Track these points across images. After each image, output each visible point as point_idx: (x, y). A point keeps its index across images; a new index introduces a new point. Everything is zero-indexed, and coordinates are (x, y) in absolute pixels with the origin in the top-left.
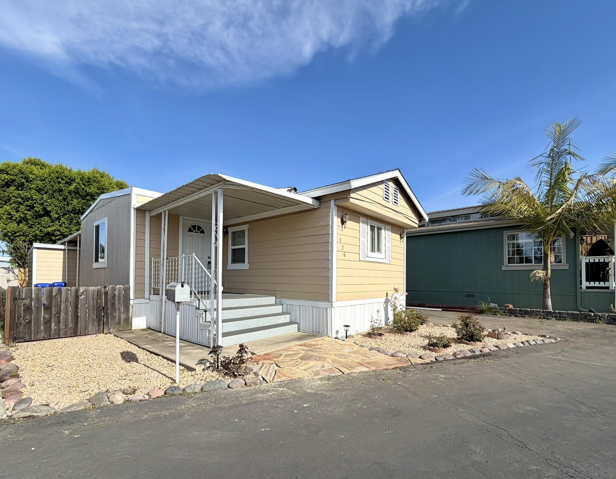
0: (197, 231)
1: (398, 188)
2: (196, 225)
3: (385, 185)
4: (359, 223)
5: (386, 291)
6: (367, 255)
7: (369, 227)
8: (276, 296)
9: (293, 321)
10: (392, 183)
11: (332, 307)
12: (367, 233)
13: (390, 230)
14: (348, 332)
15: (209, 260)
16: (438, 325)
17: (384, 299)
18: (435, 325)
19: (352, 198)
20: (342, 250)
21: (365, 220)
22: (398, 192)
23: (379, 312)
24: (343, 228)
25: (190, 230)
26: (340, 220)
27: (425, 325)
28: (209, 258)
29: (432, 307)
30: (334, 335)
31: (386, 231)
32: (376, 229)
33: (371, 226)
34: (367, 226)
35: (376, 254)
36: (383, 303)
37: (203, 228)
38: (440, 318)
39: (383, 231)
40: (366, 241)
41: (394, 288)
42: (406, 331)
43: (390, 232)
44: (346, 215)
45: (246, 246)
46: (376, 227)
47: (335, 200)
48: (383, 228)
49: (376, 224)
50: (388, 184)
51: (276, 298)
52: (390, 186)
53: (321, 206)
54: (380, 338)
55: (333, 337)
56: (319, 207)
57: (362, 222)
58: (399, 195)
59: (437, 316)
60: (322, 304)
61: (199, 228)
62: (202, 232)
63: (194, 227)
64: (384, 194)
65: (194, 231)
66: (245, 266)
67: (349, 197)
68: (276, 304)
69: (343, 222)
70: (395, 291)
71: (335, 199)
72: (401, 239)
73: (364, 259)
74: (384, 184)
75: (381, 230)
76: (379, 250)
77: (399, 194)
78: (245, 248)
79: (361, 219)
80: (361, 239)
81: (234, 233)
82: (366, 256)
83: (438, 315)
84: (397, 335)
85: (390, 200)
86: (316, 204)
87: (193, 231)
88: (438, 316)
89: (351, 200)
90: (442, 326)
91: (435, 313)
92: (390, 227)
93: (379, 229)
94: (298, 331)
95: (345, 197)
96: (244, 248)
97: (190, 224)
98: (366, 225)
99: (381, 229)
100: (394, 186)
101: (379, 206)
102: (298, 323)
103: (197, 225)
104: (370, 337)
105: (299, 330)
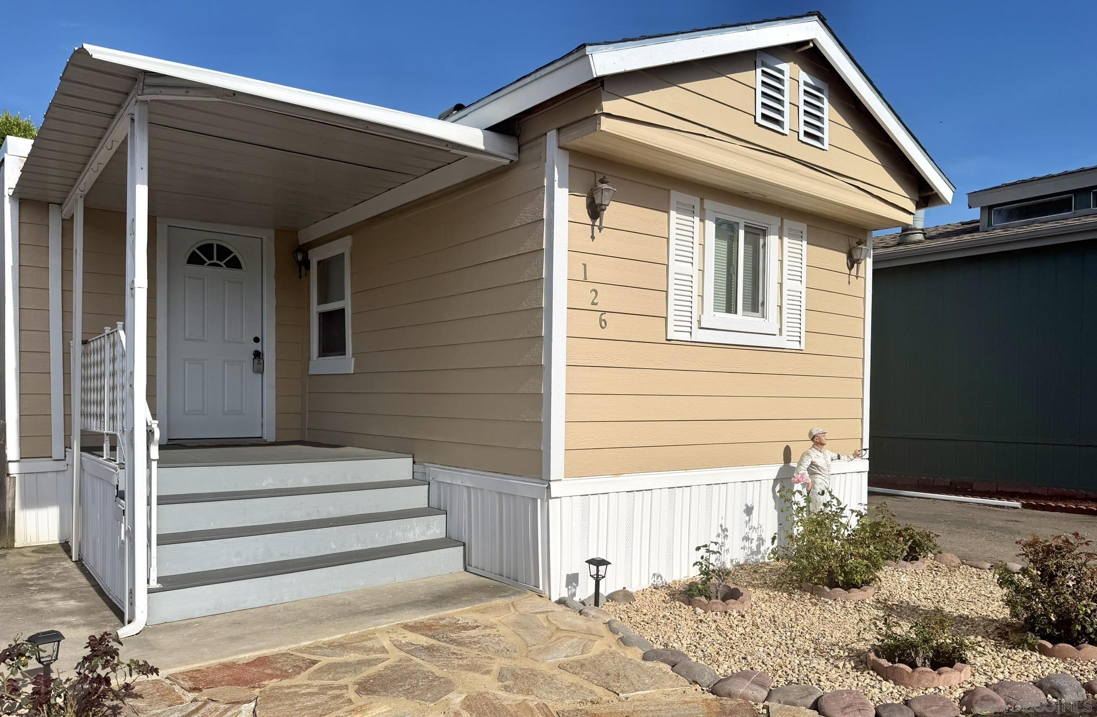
0: (215, 261)
1: (820, 85)
2: (212, 245)
3: (763, 72)
4: (668, 212)
5: (785, 444)
6: (699, 322)
7: (711, 226)
8: (413, 457)
9: (454, 536)
10: (797, 67)
11: (549, 497)
12: (703, 246)
13: (805, 235)
14: (602, 582)
15: (257, 347)
16: (974, 563)
17: (772, 471)
18: (965, 560)
19: (609, 115)
20: (593, 304)
21: (695, 200)
22: (826, 100)
23: (755, 512)
24: (596, 228)
25: (194, 259)
26: (583, 201)
27: (923, 564)
28: (256, 340)
29: (990, 495)
30: (559, 590)
31: (786, 239)
32: (742, 233)
33: (719, 223)
34: (702, 220)
35: (741, 319)
36: (772, 482)
37: (235, 253)
38: (998, 534)
39: (773, 241)
40: (696, 275)
41: (810, 433)
42: (833, 584)
43: (805, 243)
44: (602, 181)
45: (346, 304)
46: (742, 225)
47: (559, 130)
48: (775, 227)
49: (741, 215)
50: (781, 72)
51: (414, 462)
52: (786, 78)
53: (525, 155)
54: (721, 608)
55: (555, 598)
56: (515, 159)
57: (679, 210)
58: (826, 111)
59: (992, 528)
60: (522, 486)
61: (223, 252)
62: (235, 264)
63: (206, 249)
64: (759, 105)
65: (209, 262)
66: (345, 364)
67: (596, 112)
68: (413, 482)
69: (595, 211)
70: (812, 443)
71: (558, 126)
72: (851, 268)
73: (686, 337)
74: (759, 71)
75: (765, 236)
76: (755, 304)
77: (826, 105)
78: (343, 309)
79: (676, 196)
80: (674, 266)
81: (323, 265)
82: (695, 325)
83: (1000, 524)
84: (797, 597)
85: (787, 126)
86: (503, 149)
87: (202, 262)
88: (999, 529)
89: (606, 125)
90: (988, 565)
91: (993, 515)
92: (803, 227)
93: (756, 234)
94: (466, 569)
95: (585, 116)
96: (342, 311)
97: (192, 242)
98: (697, 219)
99: (764, 233)
100: (804, 77)
101: (737, 147)
102: (464, 545)
103: (215, 243)
104: (689, 603)
105: (468, 567)
